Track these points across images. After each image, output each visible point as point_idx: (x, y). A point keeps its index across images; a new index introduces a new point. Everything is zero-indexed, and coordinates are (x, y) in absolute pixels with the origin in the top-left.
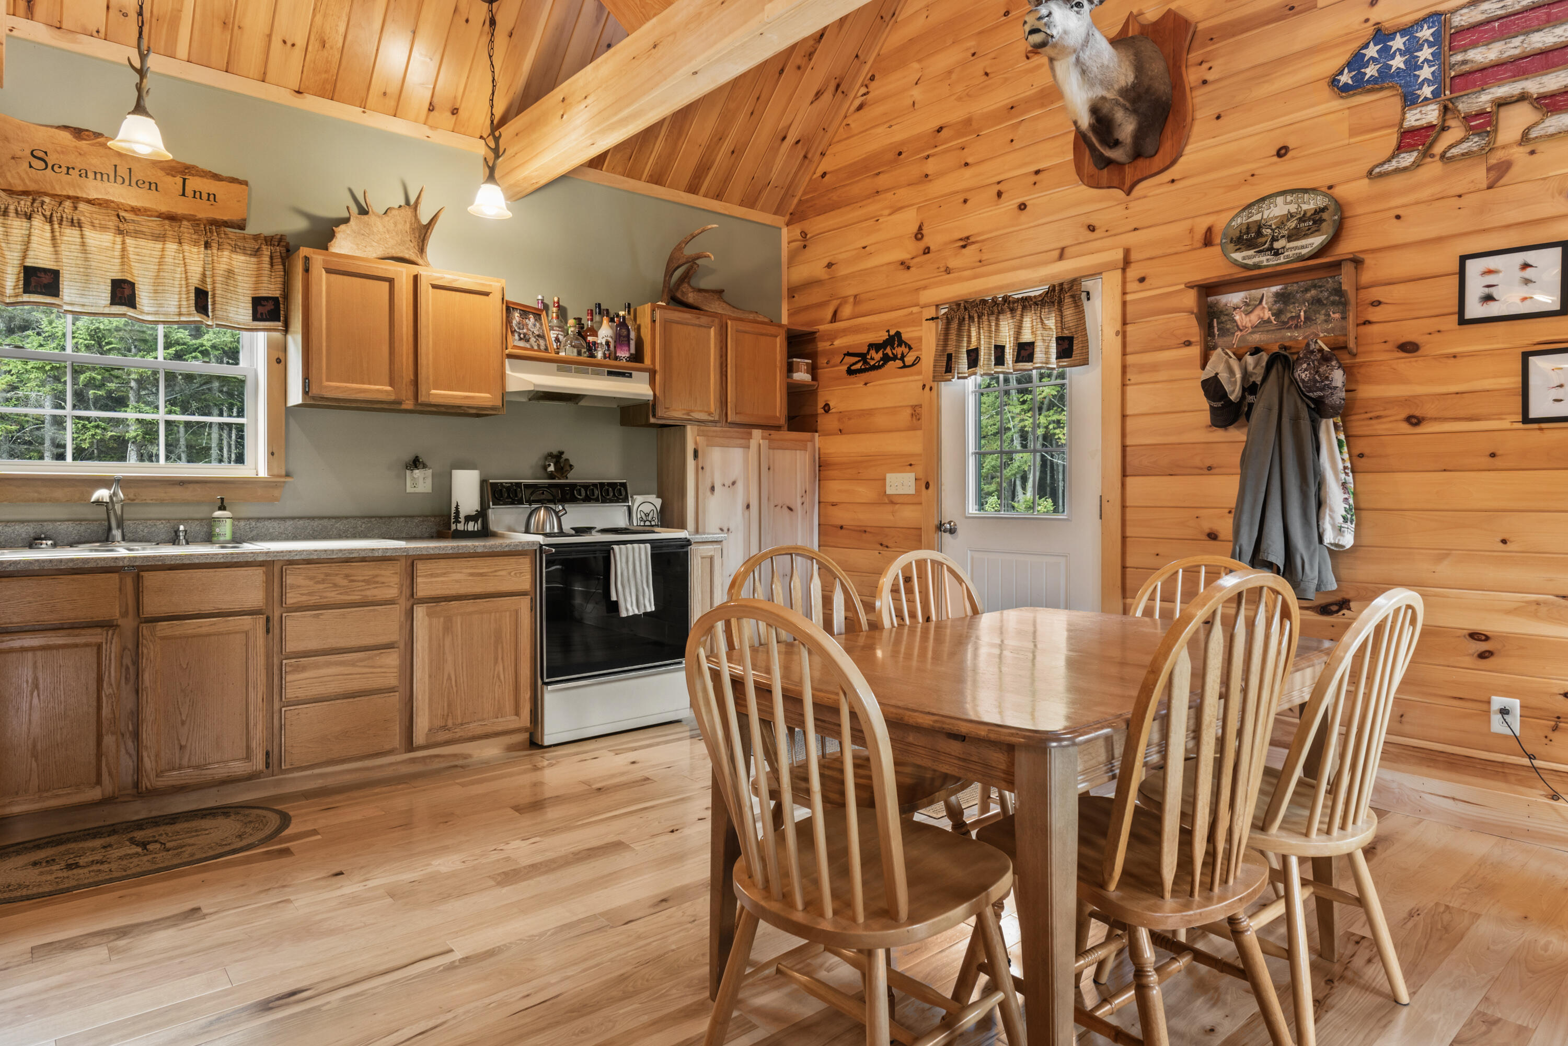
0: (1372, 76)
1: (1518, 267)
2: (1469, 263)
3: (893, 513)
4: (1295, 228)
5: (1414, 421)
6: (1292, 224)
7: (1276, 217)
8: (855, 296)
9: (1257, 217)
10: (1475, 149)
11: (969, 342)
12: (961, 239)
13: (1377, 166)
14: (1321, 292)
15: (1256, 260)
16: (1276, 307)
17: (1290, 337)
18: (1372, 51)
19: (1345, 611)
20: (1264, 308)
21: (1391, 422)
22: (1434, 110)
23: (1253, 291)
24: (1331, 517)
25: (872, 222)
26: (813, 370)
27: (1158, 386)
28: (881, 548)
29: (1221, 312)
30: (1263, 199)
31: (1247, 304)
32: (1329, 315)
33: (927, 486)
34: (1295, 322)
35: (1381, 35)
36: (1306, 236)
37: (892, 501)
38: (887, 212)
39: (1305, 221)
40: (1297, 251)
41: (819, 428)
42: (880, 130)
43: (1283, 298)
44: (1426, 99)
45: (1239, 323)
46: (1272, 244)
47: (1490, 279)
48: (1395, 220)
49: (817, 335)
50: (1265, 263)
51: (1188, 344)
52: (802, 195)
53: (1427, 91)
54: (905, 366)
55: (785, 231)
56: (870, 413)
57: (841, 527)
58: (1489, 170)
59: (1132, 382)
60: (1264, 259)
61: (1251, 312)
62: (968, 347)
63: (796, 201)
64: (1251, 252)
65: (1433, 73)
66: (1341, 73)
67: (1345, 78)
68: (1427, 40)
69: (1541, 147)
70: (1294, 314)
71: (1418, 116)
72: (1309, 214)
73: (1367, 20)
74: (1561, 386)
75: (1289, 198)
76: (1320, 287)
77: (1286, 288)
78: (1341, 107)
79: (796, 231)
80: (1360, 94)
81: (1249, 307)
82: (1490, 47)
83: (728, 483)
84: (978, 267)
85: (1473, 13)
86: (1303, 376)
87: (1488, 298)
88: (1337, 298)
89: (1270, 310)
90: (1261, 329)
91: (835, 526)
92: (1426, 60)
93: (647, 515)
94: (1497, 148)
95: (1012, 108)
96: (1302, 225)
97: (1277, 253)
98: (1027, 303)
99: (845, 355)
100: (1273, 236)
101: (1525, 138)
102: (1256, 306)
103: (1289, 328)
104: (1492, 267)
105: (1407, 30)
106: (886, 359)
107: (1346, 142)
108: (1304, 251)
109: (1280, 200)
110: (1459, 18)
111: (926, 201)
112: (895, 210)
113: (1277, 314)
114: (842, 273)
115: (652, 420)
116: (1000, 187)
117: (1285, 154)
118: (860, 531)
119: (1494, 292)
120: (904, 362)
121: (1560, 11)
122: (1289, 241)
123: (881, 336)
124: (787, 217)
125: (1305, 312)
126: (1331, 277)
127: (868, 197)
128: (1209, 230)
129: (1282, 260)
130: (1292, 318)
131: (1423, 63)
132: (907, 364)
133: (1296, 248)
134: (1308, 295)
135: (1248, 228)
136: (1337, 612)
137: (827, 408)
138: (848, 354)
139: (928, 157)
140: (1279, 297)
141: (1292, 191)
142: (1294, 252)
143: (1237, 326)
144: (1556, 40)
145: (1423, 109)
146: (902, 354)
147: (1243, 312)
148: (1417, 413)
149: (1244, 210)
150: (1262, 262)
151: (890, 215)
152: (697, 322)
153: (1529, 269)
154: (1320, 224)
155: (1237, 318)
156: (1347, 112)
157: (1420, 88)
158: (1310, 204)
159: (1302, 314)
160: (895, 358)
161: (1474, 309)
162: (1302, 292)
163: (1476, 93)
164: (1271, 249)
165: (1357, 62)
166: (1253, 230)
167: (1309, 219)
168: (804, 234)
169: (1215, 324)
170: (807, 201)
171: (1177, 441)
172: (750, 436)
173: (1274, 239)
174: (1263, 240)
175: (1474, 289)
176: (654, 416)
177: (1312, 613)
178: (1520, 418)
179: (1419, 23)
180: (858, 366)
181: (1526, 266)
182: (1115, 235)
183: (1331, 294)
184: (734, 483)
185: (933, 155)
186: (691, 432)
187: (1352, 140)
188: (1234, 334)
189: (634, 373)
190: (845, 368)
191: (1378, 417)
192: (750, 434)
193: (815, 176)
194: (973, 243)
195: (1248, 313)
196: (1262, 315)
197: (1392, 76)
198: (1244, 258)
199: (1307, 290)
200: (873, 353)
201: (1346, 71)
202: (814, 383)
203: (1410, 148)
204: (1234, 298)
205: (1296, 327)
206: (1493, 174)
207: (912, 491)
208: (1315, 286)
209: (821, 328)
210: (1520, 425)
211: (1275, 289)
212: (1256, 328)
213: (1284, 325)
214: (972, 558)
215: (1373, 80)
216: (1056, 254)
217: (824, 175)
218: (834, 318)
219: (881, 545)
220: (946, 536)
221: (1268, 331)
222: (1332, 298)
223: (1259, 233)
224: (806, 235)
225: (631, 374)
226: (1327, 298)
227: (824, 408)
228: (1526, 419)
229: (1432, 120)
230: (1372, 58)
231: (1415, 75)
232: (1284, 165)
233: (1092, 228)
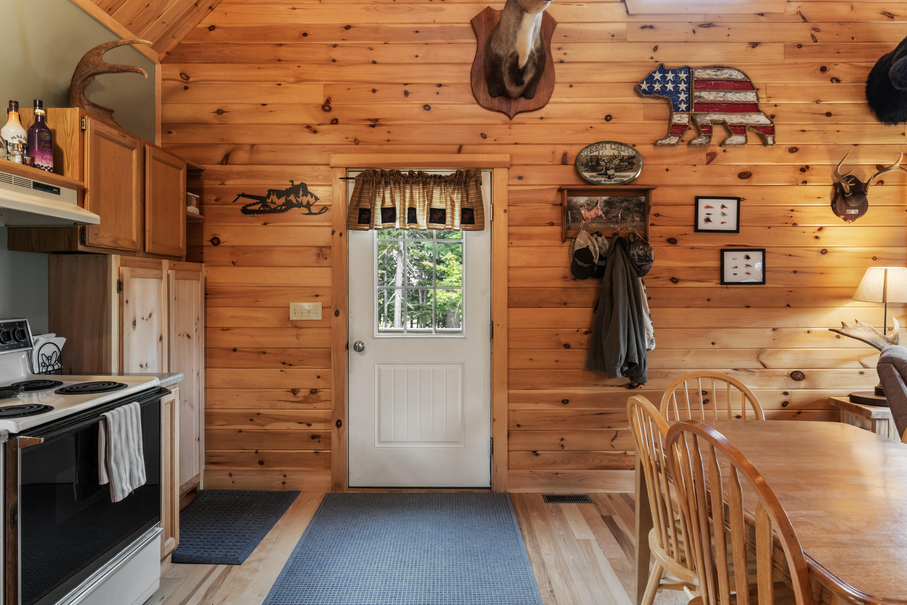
0: (657, 90)
1: (720, 207)
2: (700, 201)
3: (297, 336)
4: (619, 164)
5: (675, 280)
6: (616, 162)
7: (607, 156)
8: (253, 146)
9: (596, 153)
10: (704, 143)
11: (383, 202)
12: (370, 120)
13: (660, 140)
14: (630, 204)
15: (598, 179)
16: (605, 209)
17: (613, 228)
18: (658, 76)
19: (641, 386)
20: (598, 208)
21: (664, 280)
22: (686, 117)
23: (592, 197)
24: (648, 334)
25: (273, 85)
26: (200, 204)
27: (532, 249)
28: (282, 365)
29: (573, 207)
30: (599, 143)
31: (588, 205)
32: (634, 218)
33: (337, 314)
34: (615, 219)
35: (662, 69)
36: (625, 171)
37: (296, 325)
38: (292, 80)
39: (623, 162)
40: (621, 178)
41: (205, 259)
42: (282, 8)
43: (608, 203)
44: (683, 110)
45: (584, 215)
46: (606, 171)
47: (709, 211)
48: (666, 171)
49: (203, 173)
50: (603, 182)
51: (552, 224)
52: (183, 40)
53: (683, 106)
54: (310, 213)
55: (159, 67)
56: (269, 249)
57: (235, 350)
58: (707, 155)
59: (514, 245)
60: (602, 179)
61: (591, 210)
62: (382, 205)
63: (175, 42)
64: (594, 174)
65: (686, 98)
66: (642, 83)
67: (644, 86)
68: (683, 79)
69: (728, 149)
70: (615, 215)
71: (679, 118)
72: (625, 158)
73: (652, 58)
74: (736, 267)
75: (613, 147)
76: (629, 201)
77: (611, 199)
78: (640, 102)
79: (175, 71)
80: (650, 97)
81: (590, 206)
82: (711, 93)
83: (146, 316)
84: (387, 144)
85: (704, 73)
86: (640, 253)
87: (708, 220)
88: (638, 209)
89: (602, 210)
90: (597, 221)
91: (228, 349)
92: (683, 90)
93: (49, 358)
94: (711, 145)
95: (417, 32)
96: (622, 164)
97: (610, 177)
98: (439, 180)
99: (239, 196)
100: (606, 167)
101: (722, 144)
102: (594, 207)
103: (612, 222)
104: (710, 205)
105: (675, 71)
106: (289, 205)
107: (642, 122)
108: (625, 179)
109: (608, 146)
110: (697, 73)
111: (335, 81)
112: (299, 80)
113: (606, 213)
114: (236, 122)
115: (80, 248)
116: (407, 88)
117: (610, 120)
118: (259, 353)
119: (711, 217)
120: (309, 210)
121: (738, 86)
122: (616, 172)
123: (285, 185)
124: (163, 55)
125: (621, 214)
126: (635, 197)
127: (269, 62)
128: (565, 155)
129: (613, 182)
130: (614, 217)
131: (682, 90)
132: (313, 211)
133: (620, 176)
134: (623, 205)
135: (591, 159)
136: (637, 386)
137: (216, 242)
138: (244, 195)
139: (335, 46)
140: (607, 203)
141: (615, 143)
142: (619, 179)
143: (583, 217)
144: (736, 99)
145: (682, 115)
146: (308, 202)
147: (587, 209)
148: (676, 277)
149: (587, 147)
150: (602, 181)
151: (294, 83)
152: (122, 140)
153: (725, 209)
154: (633, 165)
155: (583, 212)
156: (642, 105)
157: (680, 104)
158: (626, 153)
159: (619, 215)
160: (300, 205)
161: (702, 225)
162: (620, 202)
163: (704, 114)
164: (606, 174)
165: (650, 79)
166: (594, 161)
167: (626, 161)
168: (185, 77)
169: (569, 214)
170: (189, 46)
171: (544, 286)
172: (159, 267)
173: (607, 169)
174: (601, 168)
175: (702, 214)
176: (83, 243)
177: (624, 388)
178: (719, 281)
179: (681, 69)
180: (257, 207)
181: (723, 207)
182: (501, 144)
183: (635, 206)
184: (150, 316)
185: (342, 46)
186: (115, 260)
187: (645, 122)
188: (580, 222)
189: (62, 189)
190: (241, 207)
191: (658, 277)
192: (161, 264)
193: (199, 26)
194: (381, 125)
195: (589, 210)
196: (597, 212)
197: (667, 93)
198: (591, 177)
199: (622, 202)
200: (274, 198)
201: (645, 82)
202: (201, 217)
203: (674, 134)
204: (582, 200)
205: (616, 222)
206: (709, 157)
207: (319, 317)
208: (626, 200)
209: (208, 167)
210: (719, 286)
211: (604, 198)
212: (594, 220)
213: (609, 220)
214: (379, 370)
215: (658, 92)
216: (456, 148)
217: (212, 28)
218: (226, 160)
219: (284, 363)
220: (353, 354)
221: (601, 223)
222: (635, 209)
223: (598, 164)
224: (188, 78)
225: (59, 190)
226: (633, 208)
227: (212, 241)
228: (722, 282)
229: (686, 122)
230: (657, 79)
231: (678, 96)
232: (608, 126)
233: (484, 136)
